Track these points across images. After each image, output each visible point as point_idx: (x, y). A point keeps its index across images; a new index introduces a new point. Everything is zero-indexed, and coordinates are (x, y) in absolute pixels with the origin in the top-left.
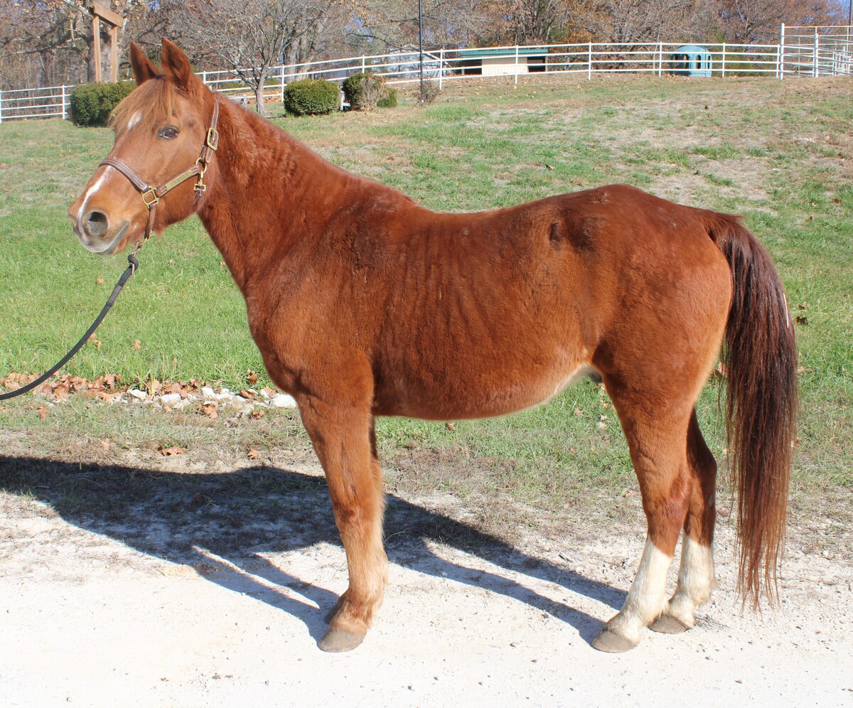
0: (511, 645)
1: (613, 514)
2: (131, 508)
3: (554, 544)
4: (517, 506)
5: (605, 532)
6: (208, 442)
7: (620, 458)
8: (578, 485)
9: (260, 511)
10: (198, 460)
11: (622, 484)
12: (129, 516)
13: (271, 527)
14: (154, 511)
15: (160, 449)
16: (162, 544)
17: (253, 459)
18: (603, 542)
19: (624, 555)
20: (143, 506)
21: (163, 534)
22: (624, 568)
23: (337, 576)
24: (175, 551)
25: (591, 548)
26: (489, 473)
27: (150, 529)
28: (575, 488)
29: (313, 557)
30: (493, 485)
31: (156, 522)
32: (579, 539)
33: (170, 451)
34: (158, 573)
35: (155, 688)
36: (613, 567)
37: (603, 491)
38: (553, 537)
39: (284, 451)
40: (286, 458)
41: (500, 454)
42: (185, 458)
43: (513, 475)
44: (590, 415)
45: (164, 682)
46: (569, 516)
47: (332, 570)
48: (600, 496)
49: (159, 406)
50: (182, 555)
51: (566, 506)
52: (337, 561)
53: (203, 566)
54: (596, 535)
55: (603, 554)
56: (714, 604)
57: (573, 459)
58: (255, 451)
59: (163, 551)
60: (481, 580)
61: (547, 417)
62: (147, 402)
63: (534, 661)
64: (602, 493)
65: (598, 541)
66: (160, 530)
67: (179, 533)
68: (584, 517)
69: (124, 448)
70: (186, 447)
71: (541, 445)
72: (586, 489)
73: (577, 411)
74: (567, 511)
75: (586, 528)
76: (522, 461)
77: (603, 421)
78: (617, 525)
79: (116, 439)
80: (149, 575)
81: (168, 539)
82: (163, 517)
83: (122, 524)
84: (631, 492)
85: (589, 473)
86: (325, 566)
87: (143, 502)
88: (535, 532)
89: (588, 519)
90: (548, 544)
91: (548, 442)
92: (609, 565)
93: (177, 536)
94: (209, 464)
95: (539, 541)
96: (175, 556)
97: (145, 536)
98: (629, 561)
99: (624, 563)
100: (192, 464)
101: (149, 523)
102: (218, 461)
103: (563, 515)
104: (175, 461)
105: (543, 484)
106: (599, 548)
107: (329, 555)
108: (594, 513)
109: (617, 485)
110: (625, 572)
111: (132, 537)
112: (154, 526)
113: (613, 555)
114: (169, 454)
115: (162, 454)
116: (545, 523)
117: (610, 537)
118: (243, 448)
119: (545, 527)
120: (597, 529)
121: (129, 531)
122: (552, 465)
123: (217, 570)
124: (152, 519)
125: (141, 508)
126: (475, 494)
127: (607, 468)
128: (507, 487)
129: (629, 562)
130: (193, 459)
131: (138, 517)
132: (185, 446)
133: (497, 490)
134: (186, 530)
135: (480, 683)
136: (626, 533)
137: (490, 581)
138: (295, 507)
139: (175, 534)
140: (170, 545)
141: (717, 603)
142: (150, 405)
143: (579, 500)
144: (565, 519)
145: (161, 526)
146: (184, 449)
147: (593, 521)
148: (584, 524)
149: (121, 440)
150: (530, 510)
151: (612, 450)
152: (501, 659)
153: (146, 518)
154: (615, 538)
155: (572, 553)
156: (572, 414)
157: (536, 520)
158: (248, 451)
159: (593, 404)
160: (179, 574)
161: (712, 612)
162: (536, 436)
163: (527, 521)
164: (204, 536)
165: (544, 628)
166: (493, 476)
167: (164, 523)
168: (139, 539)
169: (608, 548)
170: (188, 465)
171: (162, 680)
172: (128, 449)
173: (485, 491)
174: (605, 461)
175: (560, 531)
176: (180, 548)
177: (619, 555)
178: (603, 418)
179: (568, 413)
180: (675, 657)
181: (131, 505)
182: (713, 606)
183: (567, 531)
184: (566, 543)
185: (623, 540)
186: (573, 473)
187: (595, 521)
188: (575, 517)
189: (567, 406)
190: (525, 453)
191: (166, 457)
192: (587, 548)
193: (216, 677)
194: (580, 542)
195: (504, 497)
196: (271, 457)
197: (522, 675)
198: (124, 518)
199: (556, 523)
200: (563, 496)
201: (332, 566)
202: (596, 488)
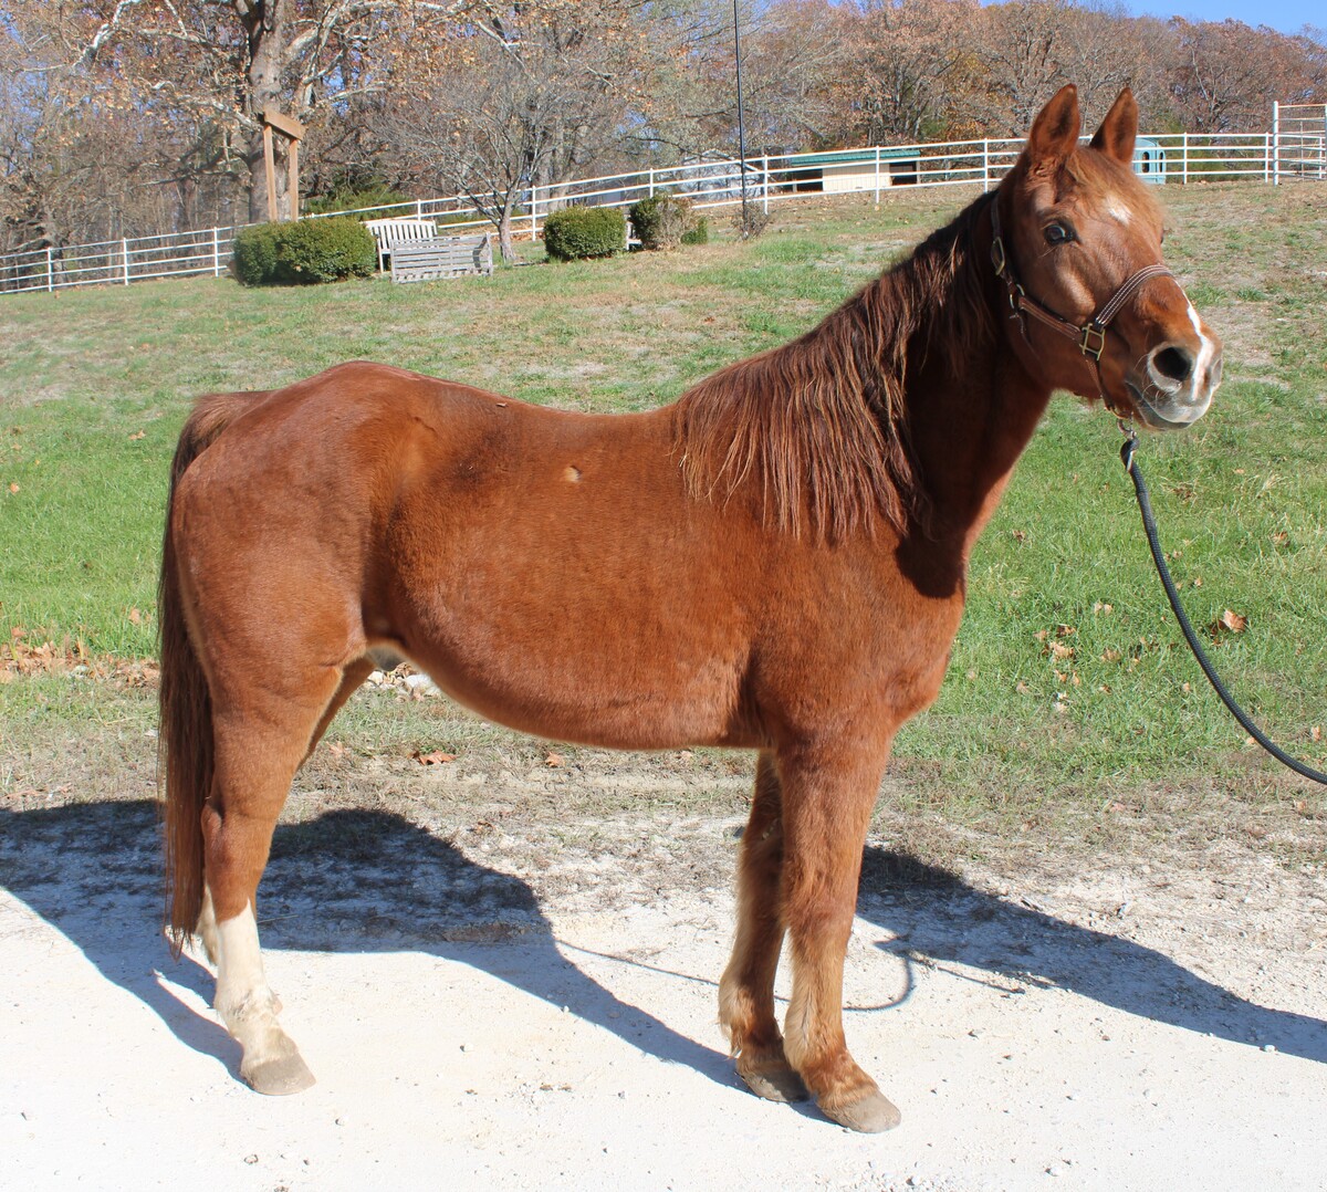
0: (971, 1034)
1: (1095, 837)
2: (386, 842)
3: (1012, 885)
4: (951, 829)
5: (1086, 865)
6: (485, 743)
7: (1093, 754)
8: (1038, 796)
9: (574, 844)
10: (474, 771)
11: (1102, 794)
12: (383, 855)
13: (591, 866)
14: (419, 847)
15: (416, 755)
16: (437, 894)
17: (553, 767)
18: (1084, 880)
19: (1118, 898)
20: (401, 839)
21: (436, 880)
22: (1121, 918)
23: (699, 937)
24: (458, 905)
25: (1068, 889)
26: (904, 782)
27: (416, 873)
28: (1032, 801)
29: (661, 910)
30: (910, 798)
31: (424, 863)
32: (1049, 876)
33: (431, 758)
34: (437, 937)
35: (460, 1104)
36: (1105, 917)
37: (1076, 805)
38: (1010, 874)
39: (598, 756)
40: (602, 764)
41: (917, 752)
42: (454, 768)
43: (940, 783)
44: (1041, 693)
45: (472, 1096)
46: (1030, 842)
47: (690, 929)
48: (1071, 811)
49: (403, 692)
50: (467, 910)
51: (1023, 828)
52: (696, 915)
53: (501, 925)
54: (1073, 869)
55: (1087, 898)
56: (1260, 968)
57: (1026, 757)
58: (555, 756)
59: (441, 905)
60: (911, 940)
61: (977, 697)
62: (386, 686)
63: (1007, 1057)
64: (1072, 808)
65: (1077, 879)
66: (431, 874)
67: (459, 878)
68: (1052, 844)
69: (365, 755)
70: (454, 752)
71: (975, 738)
72: (1050, 802)
73: (1020, 686)
74: (1026, 836)
75: (1057, 860)
76: (950, 763)
77: (1061, 701)
78: (1102, 854)
79: (351, 742)
80: (423, 940)
81: (446, 888)
82: (434, 855)
83: (375, 866)
84: (1116, 805)
85: (1051, 778)
86: (681, 923)
87: (401, 834)
88: (983, 867)
89: (1057, 846)
90: (1003, 884)
91: (986, 733)
92: (1098, 914)
93: (459, 882)
94: (490, 777)
95: (991, 880)
96: (458, 913)
97: (411, 883)
98: (1126, 907)
99: (1119, 910)
100: (465, 777)
101: (413, 864)
102: (503, 772)
103: (1021, 842)
104: (440, 772)
105: (986, 796)
106: (1079, 889)
107: (682, 906)
108: (1066, 838)
109: (1094, 795)
110: (1122, 924)
111: (392, 885)
112: (423, 868)
113: (1102, 899)
114: (430, 763)
115: (420, 762)
116: (994, 853)
117: (1094, 873)
118: (537, 752)
119: (995, 859)
120: (1073, 861)
121: (387, 876)
122: (995, 768)
123: (523, 932)
124: (417, 858)
125: (399, 843)
126: (887, 812)
127: (1076, 770)
128: (933, 801)
129: (1126, 909)
130: (466, 770)
131: (397, 855)
132: (452, 750)
133: (919, 806)
134: (469, 874)
135: (933, 1091)
136: (1117, 867)
137: (925, 941)
138: (625, 836)
139: (453, 879)
140: (449, 896)
141: (1265, 968)
142: (391, 691)
143: (1042, 818)
144: (1023, 846)
145: (431, 869)
146: (451, 755)
147: (1066, 849)
148: (1052, 854)
149: (358, 744)
150: (971, 835)
151: (1081, 744)
152: (959, 1055)
153: (409, 858)
154: (1100, 873)
155: (1040, 897)
156: (1014, 691)
157: (982, 850)
158: (545, 756)
159: (1043, 677)
160: (467, 937)
161: (1260, 981)
162: (966, 725)
163: (968, 852)
164: (496, 882)
165: (1014, 1009)
166: (910, 785)
167: (436, 864)
168: (404, 889)
169: (1092, 890)
170: (460, 778)
171: (468, 1092)
172: (370, 757)
173: (899, 808)
174: (1073, 761)
175: (1019, 866)
176: (463, 901)
177: (1110, 899)
178: (1060, 696)
179: (1006, 690)
180: (1214, 1049)
181: (385, 838)
182: (1261, 972)
183: (1029, 865)
184: (1029, 882)
185: (1113, 877)
186: (1028, 778)
187: (1069, 850)
188: (1038, 844)
189: (1003, 679)
190: (953, 750)
191: (426, 767)
192: (1062, 890)
193: (544, 1088)
194: (1050, 881)
195: (930, 816)
196: (580, 763)
197: (993, 1078)
198: (376, 857)
199: (1012, 854)
200: (1017, 813)
201: (690, 923)
202: (1064, 801)
